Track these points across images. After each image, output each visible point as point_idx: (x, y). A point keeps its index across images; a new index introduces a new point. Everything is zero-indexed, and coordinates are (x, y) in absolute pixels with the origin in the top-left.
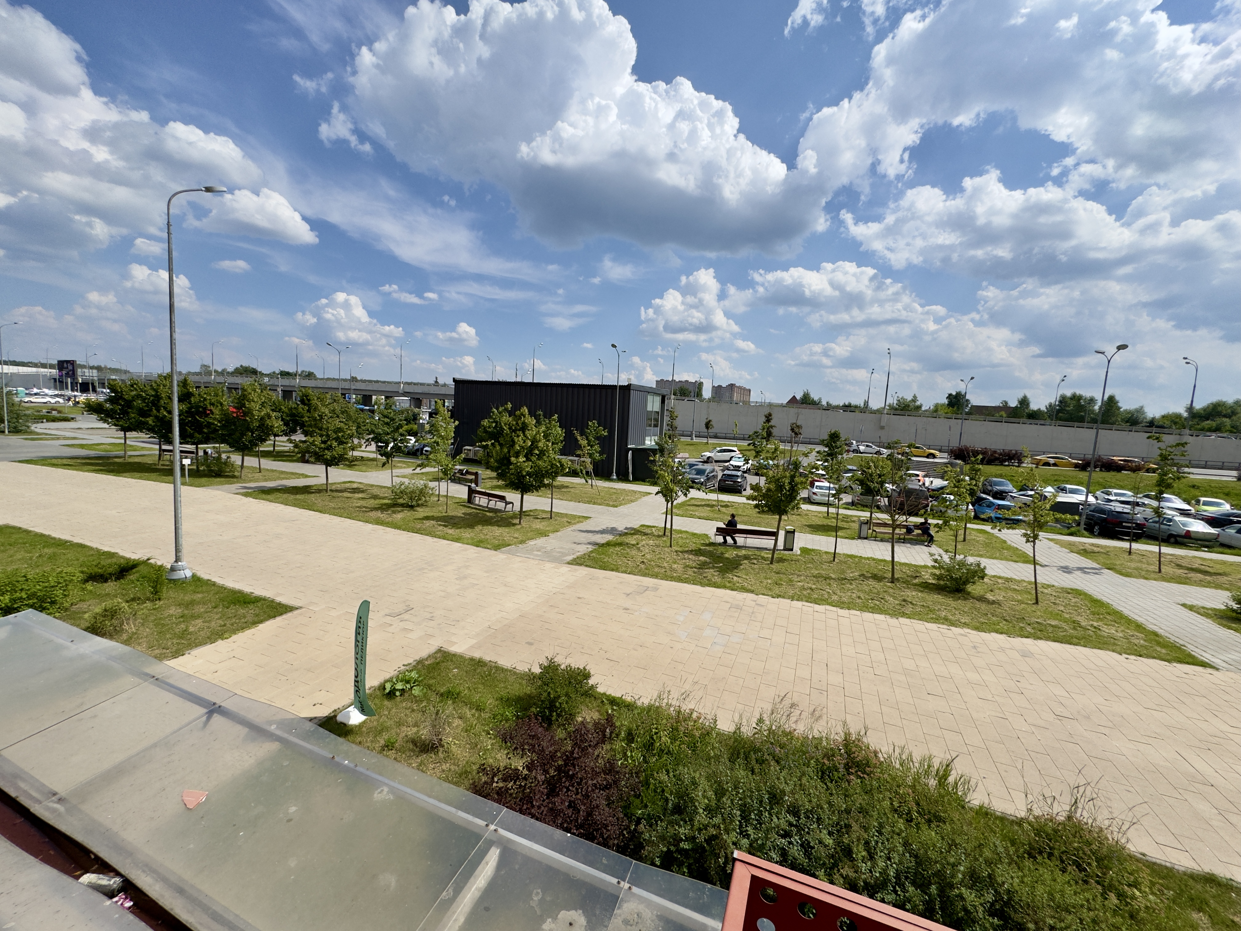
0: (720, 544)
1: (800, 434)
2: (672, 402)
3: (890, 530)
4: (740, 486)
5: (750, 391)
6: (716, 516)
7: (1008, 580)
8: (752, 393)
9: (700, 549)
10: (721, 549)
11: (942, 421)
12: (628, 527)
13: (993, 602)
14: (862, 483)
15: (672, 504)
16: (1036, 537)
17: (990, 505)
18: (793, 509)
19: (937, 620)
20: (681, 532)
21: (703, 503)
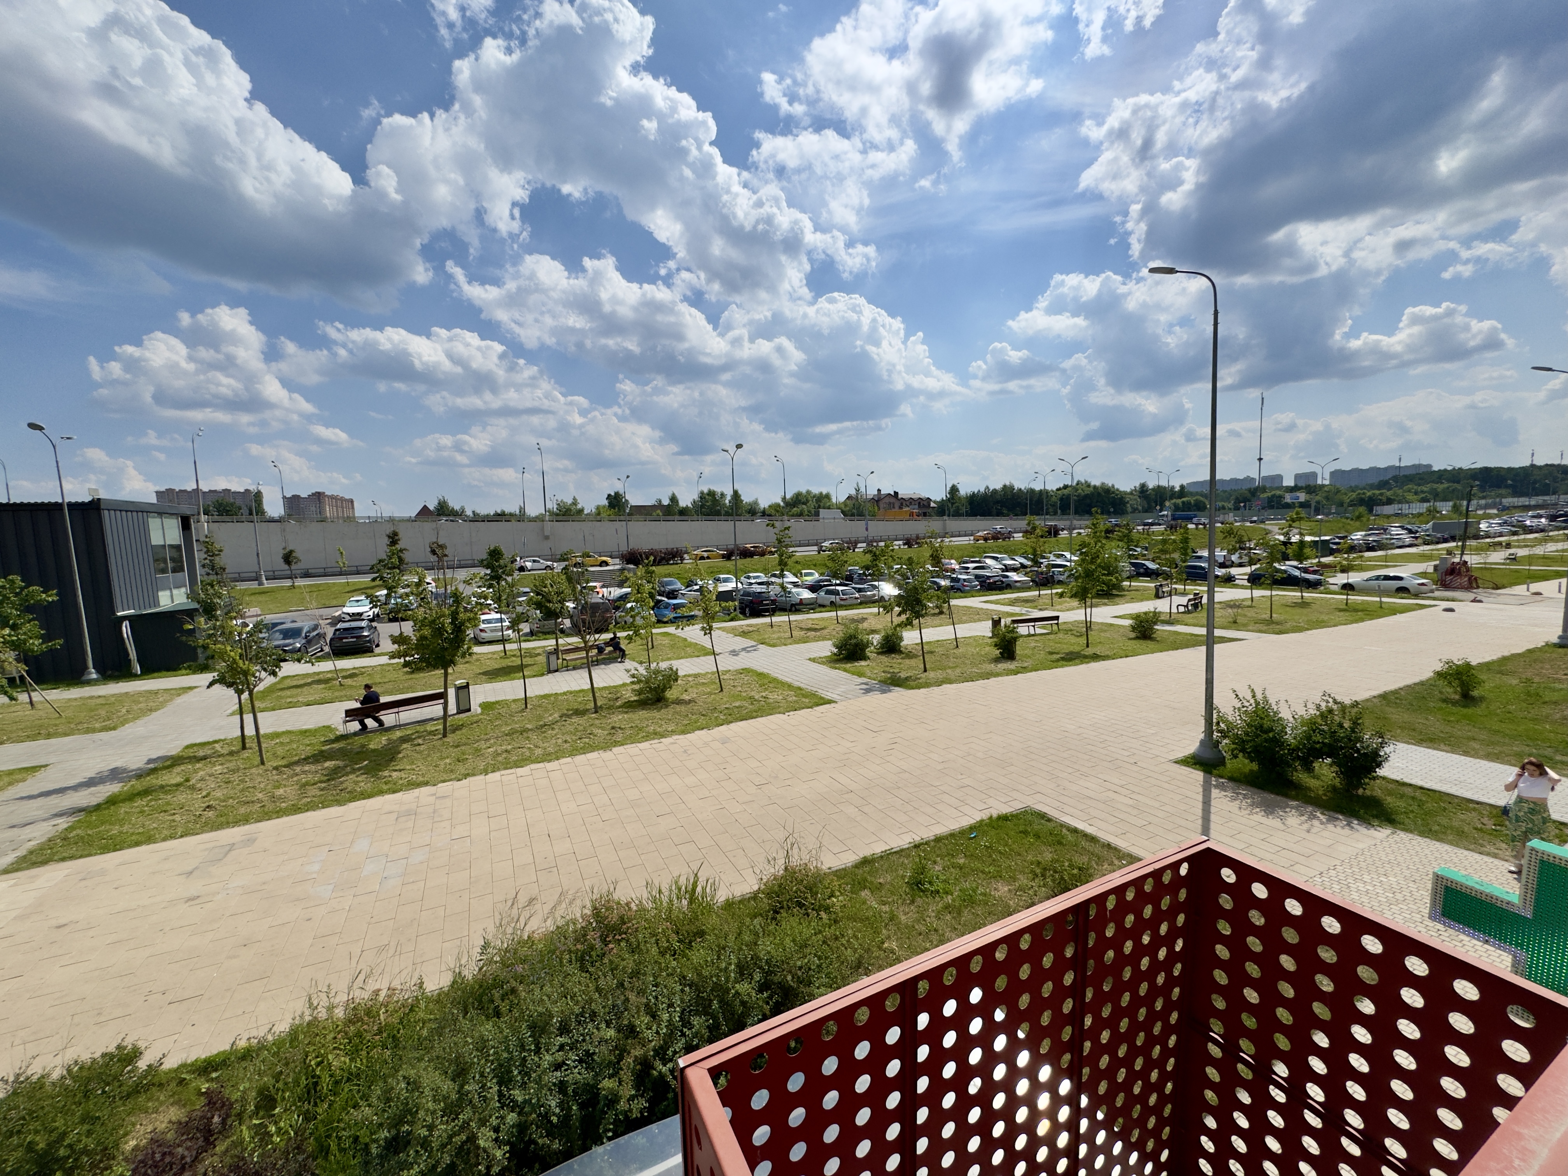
0: (355, 734)
1: (446, 555)
2: (203, 526)
3: (583, 654)
4: (369, 641)
5: (352, 501)
6: (337, 694)
7: (696, 676)
8: (356, 504)
9: (322, 751)
10: (360, 740)
11: (607, 524)
12: (154, 756)
13: (690, 701)
14: (539, 605)
15: (251, 694)
16: (711, 628)
17: (667, 606)
18: (463, 656)
19: (647, 737)
20: (277, 735)
21: (310, 680)
